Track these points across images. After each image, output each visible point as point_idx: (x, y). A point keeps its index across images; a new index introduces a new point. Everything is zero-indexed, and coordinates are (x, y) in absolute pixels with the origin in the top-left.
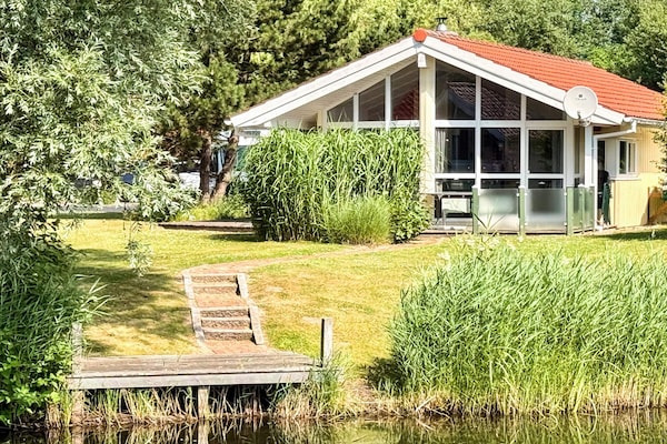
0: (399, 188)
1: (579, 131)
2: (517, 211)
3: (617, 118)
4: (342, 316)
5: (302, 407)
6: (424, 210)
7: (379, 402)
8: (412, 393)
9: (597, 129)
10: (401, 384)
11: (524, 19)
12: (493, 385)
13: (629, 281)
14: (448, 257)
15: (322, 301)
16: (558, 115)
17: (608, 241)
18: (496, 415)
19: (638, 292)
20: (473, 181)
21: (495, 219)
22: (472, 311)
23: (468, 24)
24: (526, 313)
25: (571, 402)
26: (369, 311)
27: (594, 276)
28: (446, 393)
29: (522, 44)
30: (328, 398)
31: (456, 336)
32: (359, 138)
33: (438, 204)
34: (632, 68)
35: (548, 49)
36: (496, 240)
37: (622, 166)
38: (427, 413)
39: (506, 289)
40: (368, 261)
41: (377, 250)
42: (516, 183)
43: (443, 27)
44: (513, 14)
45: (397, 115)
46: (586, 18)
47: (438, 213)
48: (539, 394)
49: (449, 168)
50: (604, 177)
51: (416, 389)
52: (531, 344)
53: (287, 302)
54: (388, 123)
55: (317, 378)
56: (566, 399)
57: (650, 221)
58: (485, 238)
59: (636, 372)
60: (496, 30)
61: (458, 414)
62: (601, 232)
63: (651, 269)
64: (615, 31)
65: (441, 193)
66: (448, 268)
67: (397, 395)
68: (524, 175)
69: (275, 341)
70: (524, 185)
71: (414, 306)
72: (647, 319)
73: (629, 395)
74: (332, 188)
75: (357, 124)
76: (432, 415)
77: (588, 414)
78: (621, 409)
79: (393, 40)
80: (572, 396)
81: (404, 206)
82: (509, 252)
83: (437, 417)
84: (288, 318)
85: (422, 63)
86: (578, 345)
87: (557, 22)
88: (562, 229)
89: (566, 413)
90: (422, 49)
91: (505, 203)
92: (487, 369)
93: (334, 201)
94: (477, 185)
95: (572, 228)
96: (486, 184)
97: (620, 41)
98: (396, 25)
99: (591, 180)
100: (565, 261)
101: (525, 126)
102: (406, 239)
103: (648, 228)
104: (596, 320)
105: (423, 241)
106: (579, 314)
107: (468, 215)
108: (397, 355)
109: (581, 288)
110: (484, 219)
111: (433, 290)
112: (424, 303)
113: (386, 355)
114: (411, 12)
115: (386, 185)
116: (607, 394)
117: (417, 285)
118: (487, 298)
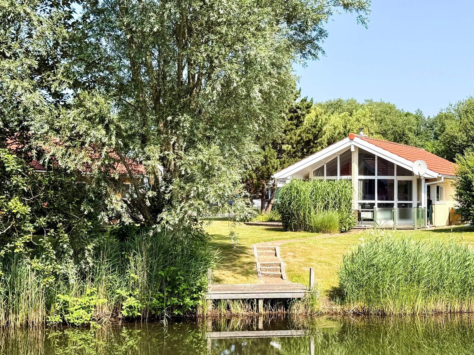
0: (343, 207)
1: (419, 181)
2: (393, 218)
3: (435, 175)
4: (319, 267)
5: (302, 310)
6: (354, 217)
7: (334, 307)
8: (347, 304)
9: (427, 180)
10: (343, 299)
11: (396, 129)
12: (382, 300)
13: (440, 252)
14: (363, 240)
15: (310, 260)
16: (410, 173)
17: (431, 233)
18: (384, 315)
19: (445, 258)
20: (374, 204)
21: (383, 222)
22: (373, 265)
23: (372, 131)
24: (396, 267)
25: (416, 309)
26: (330, 264)
27: (425, 250)
28: (362, 304)
29: (395, 140)
30: (312, 305)
31: (366, 277)
32: (326, 184)
33: (359, 215)
34: (443, 151)
35: (406, 143)
36: (383, 232)
37: (438, 197)
38: (354, 313)
39: (388, 255)
40: (330, 241)
41: (334, 236)
42: (392, 205)
43: (361, 133)
44: (391, 126)
45: (342, 174)
46: (422, 128)
47: (360, 219)
48: (402, 306)
49: (364, 198)
50: (430, 203)
51: (350, 302)
52: (398, 281)
53: (296, 260)
54: (339, 177)
55: (308, 296)
56: (413, 308)
57: (450, 223)
58: (379, 230)
59: (444, 295)
60: (384, 134)
61: (367, 314)
62: (429, 228)
63: (450, 246)
64: (435, 134)
65: (361, 210)
66: (363, 245)
67: (341, 304)
68: (396, 201)
69: (291, 278)
70: (396, 206)
71: (348, 262)
72: (448, 270)
73: (441, 307)
74: (315, 207)
75: (325, 178)
76: (356, 314)
77: (423, 315)
78: (437, 313)
79: (341, 139)
80: (416, 306)
81: (345, 216)
82: (389, 238)
83: (358, 315)
84: (296, 267)
85: (353, 149)
86: (419, 282)
87: (410, 130)
88: (412, 227)
89: (413, 315)
90: (353, 143)
91: (387, 214)
92: (379, 293)
93: (316, 213)
94: (376, 206)
95: (416, 226)
96: (380, 205)
97: (437, 139)
98: (342, 132)
99: (424, 204)
100: (413, 242)
101: (396, 178)
102: (345, 231)
103: (449, 227)
104: (426, 270)
105: (353, 232)
106: (419, 268)
107: (372, 220)
108: (341, 285)
109: (420, 255)
110: (378, 222)
111: (357, 255)
112: (353, 261)
113: (337, 285)
114: (348, 126)
115: (337, 205)
116: (431, 306)
117: (350, 253)
118: (379, 259)
